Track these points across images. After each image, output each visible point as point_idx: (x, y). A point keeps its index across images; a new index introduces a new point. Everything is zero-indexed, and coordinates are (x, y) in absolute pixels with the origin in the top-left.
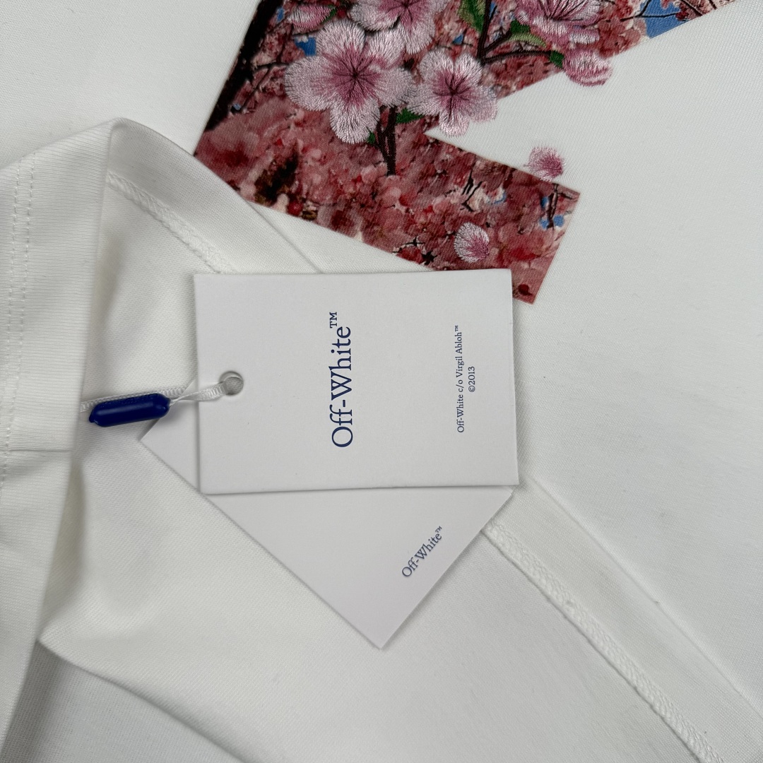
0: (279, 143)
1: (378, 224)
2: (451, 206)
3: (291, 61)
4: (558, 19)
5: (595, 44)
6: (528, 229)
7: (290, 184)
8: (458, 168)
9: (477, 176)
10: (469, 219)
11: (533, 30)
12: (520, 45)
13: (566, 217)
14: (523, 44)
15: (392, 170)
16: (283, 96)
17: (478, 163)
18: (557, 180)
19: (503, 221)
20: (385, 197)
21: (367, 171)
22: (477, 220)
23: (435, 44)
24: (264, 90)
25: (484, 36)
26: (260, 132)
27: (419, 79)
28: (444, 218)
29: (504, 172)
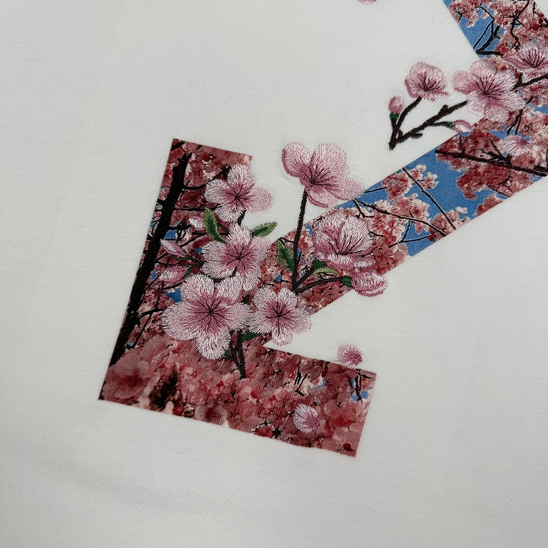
0: (163, 366)
1: (238, 414)
2: (288, 394)
3: (166, 308)
4: (345, 254)
5: (373, 267)
6: (344, 403)
7: (174, 394)
8: (289, 367)
9: (303, 370)
10: (302, 402)
11: (329, 264)
12: (321, 276)
13: (369, 392)
14: (322, 275)
15: (244, 375)
16: (163, 333)
17: (303, 361)
18: (359, 366)
19: (326, 399)
20: (241, 393)
21: (226, 378)
22: (307, 401)
23: (263, 283)
24: (148, 330)
25: (296, 274)
26: (149, 360)
27: (254, 309)
28: (284, 403)
29: (321, 365)
